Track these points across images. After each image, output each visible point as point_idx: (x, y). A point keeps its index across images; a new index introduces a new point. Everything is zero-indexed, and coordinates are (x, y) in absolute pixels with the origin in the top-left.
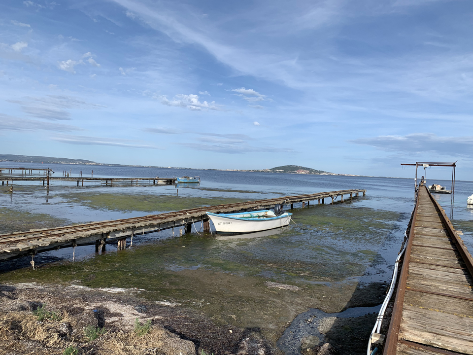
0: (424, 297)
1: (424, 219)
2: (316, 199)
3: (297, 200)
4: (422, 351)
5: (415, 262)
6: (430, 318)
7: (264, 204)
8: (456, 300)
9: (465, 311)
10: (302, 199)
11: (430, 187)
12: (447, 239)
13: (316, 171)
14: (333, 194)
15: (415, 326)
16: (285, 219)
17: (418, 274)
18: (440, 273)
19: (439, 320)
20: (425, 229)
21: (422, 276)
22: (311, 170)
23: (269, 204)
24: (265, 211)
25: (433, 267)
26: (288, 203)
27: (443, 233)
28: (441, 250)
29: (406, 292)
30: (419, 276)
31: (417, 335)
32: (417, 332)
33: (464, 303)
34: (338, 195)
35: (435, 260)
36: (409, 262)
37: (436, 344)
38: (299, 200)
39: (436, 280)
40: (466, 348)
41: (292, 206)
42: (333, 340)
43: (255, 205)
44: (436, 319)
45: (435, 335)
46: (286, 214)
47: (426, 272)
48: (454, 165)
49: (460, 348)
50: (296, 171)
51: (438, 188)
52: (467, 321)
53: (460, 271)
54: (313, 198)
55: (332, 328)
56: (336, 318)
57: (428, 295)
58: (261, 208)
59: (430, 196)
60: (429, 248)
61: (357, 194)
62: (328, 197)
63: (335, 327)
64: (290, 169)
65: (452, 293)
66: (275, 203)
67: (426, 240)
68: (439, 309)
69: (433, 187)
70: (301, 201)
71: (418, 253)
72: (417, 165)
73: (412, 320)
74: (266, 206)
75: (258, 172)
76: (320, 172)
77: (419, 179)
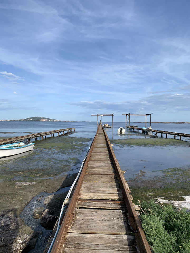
0: (93, 177)
1: (99, 140)
2: (49, 134)
3: (38, 136)
4: (88, 202)
5: (91, 161)
6: (93, 186)
7: (18, 139)
8: (105, 176)
9: (109, 180)
10: (42, 135)
11: (104, 125)
12: (106, 149)
13: (51, 120)
14: (59, 131)
15: (86, 191)
16: (31, 147)
17: (92, 166)
18: (101, 164)
19: (97, 186)
20: (98, 145)
21: (93, 167)
22: (48, 119)
23: (21, 139)
24: (18, 143)
25: (99, 162)
26: (33, 137)
27: (106, 146)
28: (104, 154)
29: (85, 175)
30: (92, 167)
31: (86, 195)
32: (87, 194)
33: (109, 176)
34: (61, 131)
35: (100, 158)
36: (89, 161)
37: (94, 198)
38: (40, 135)
39: (99, 168)
40: (106, 197)
41: (36, 139)
42: (51, 206)
43: (13, 140)
44: (96, 186)
45: (94, 193)
46: (31, 144)
47: (95, 165)
48: (113, 115)
49: (104, 197)
50: (40, 120)
51: (107, 126)
52: (109, 184)
53: (110, 162)
54: (47, 134)
55: (51, 201)
56: (54, 195)
57: (94, 175)
58: (17, 141)
59: (103, 129)
60: (99, 153)
61: (71, 130)
62: (56, 133)
63: (53, 200)
64: (37, 119)
65: (105, 173)
66: (25, 138)
67: (98, 150)
68: (98, 181)
69: (105, 125)
70: (41, 136)
71: (94, 156)
72: (98, 115)
73: (85, 189)
74: (20, 140)
75: (17, 121)
76: (53, 120)
77: (99, 122)
